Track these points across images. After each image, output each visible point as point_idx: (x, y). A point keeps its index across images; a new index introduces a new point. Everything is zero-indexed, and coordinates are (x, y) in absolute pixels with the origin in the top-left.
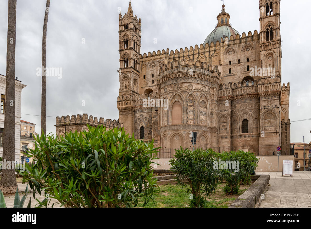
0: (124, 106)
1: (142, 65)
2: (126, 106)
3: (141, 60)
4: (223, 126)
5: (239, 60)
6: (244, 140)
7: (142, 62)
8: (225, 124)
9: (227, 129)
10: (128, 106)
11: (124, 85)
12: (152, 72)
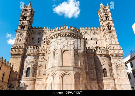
0: (16, 52)
1: (32, 32)
2: (18, 52)
3: (32, 29)
4: (91, 72)
5: (91, 39)
6: (107, 82)
7: (33, 30)
8: (92, 71)
9: (94, 74)
10: (20, 52)
11: (19, 39)
12: (39, 37)
